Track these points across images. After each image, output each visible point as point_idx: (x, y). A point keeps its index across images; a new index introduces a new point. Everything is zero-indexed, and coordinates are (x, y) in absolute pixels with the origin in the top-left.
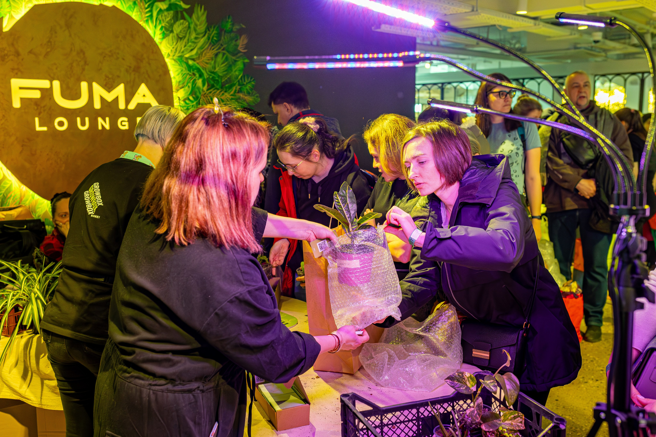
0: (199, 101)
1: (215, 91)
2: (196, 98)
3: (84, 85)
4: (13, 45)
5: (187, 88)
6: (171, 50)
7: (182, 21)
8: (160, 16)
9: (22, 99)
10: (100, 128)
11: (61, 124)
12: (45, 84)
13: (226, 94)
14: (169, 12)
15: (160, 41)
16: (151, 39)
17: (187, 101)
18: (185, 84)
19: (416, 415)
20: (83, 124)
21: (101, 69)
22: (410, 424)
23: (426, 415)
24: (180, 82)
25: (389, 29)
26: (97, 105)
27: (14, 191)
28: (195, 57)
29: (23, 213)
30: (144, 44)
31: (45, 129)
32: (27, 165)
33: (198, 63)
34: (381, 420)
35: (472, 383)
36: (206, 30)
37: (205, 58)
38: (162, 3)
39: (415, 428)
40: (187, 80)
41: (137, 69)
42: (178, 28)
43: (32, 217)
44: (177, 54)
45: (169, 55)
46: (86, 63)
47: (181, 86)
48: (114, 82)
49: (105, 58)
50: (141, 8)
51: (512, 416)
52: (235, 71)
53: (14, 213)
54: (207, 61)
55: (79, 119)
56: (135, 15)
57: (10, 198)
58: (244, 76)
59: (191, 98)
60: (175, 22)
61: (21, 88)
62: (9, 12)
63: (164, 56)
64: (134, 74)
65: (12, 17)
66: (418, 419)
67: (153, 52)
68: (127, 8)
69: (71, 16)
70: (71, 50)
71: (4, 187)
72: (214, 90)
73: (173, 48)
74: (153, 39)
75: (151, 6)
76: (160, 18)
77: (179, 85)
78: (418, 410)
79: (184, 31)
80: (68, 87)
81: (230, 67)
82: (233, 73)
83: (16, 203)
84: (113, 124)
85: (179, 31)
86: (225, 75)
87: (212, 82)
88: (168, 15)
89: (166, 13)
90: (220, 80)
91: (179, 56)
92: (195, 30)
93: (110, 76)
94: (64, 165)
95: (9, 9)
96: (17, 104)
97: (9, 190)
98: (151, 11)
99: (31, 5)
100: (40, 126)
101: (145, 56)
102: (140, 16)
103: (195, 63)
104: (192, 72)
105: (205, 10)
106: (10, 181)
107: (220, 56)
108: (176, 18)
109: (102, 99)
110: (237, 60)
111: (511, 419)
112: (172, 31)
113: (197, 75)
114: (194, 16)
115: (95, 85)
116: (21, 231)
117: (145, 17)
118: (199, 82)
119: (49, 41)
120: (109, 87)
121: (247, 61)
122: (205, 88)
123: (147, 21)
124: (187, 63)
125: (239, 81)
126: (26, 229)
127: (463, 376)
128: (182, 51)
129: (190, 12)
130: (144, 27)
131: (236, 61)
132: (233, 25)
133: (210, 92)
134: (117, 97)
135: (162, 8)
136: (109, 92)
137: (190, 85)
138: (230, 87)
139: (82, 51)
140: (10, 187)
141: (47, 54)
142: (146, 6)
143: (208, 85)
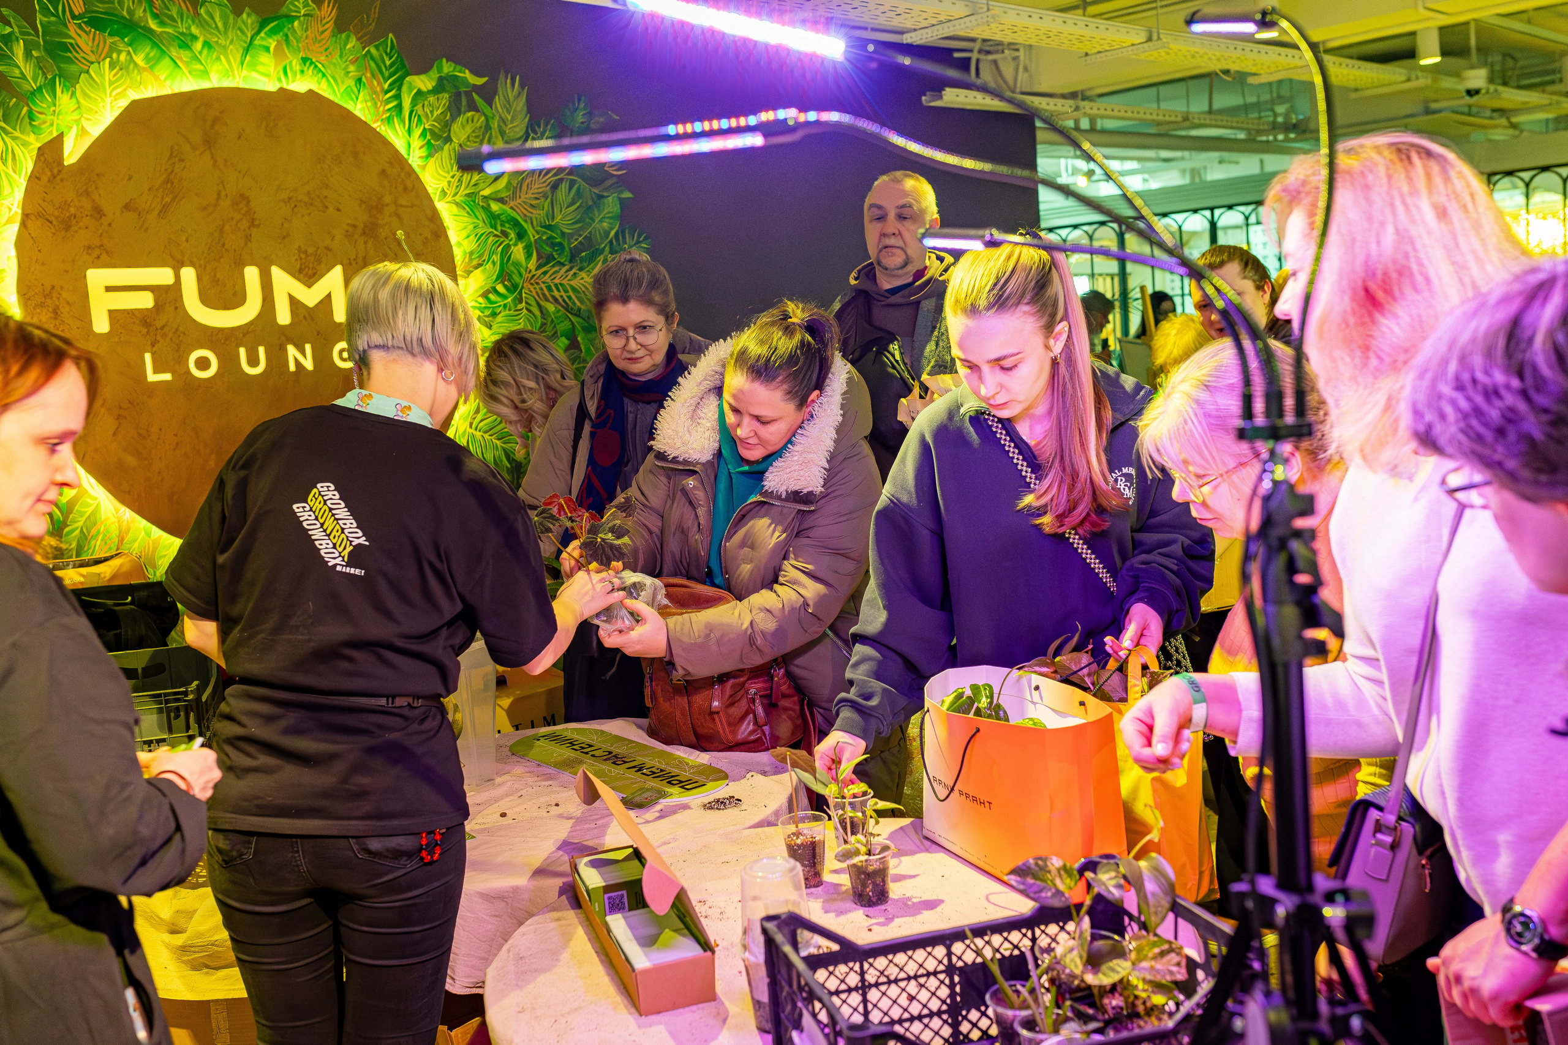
0: (520, 293)
1: (556, 269)
2: (513, 288)
3: (251, 274)
4: (87, 193)
5: (489, 266)
6: (449, 182)
7: (470, 114)
8: (419, 107)
9: (111, 313)
10: (292, 368)
11: (203, 364)
12: (163, 276)
13: (583, 274)
14: (441, 96)
15: (421, 162)
16: (398, 160)
17: (491, 296)
18: (486, 257)
19: (945, 961)
20: (253, 361)
21: (288, 235)
22: (933, 983)
23: (969, 962)
24: (471, 253)
25: (962, 99)
26: (284, 317)
27: (105, 520)
28: (504, 195)
29: (125, 568)
30: (383, 172)
31: (168, 377)
32: (131, 460)
33: (512, 208)
34: (862, 973)
35: (1068, 881)
36: (527, 131)
37: (530, 195)
38: (423, 77)
39: (944, 992)
40: (488, 247)
41: (370, 230)
42: (462, 131)
43: (145, 576)
44: (463, 191)
45: (444, 193)
46: (253, 224)
47: (475, 262)
48: (320, 262)
49: (296, 210)
50: (374, 92)
51: (1157, 950)
52: (601, 221)
53: (105, 571)
54: (534, 202)
55: (242, 351)
56: (361, 108)
57: (95, 537)
58: (621, 232)
59: (500, 288)
60: (453, 119)
61: (109, 289)
62: (77, 121)
63: (432, 196)
64: (366, 243)
65: (84, 131)
66: (950, 970)
67: (405, 189)
68: (342, 95)
69: (216, 120)
70: (219, 194)
71: (82, 514)
72: (553, 266)
73: (453, 177)
74: (406, 160)
75: (398, 84)
76: (420, 112)
77: (471, 260)
78: (949, 948)
79: (476, 137)
80: (216, 281)
81: (588, 211)
82: (595, 225)
83: (110, 549)
84: (322, 357)
85: (463, 137)
86: (577, 232)
87: (548, 249)
88: (436, 104)
89: (432, 99)
90: (566, 244)
91: (468, 195)
92: (502, 133)
93: (310, 251)
94: (213, 457)
95: (75, 115)
96: (101, 325)
97: (92, 520)
98: (398, 97)
99: (124, 103)
100: (156, 371)
101: (388, 199)
102: (372, 110)
103: (506, 208)
104: (499, 228)
105: (522, 86)
106: (96, 499)
107: (563, 187)
108: (455, 109)
109: (294, 302)
110: (605, 194)
111: (1154, 958)
112: (448, 139)
113: (513, 235)
114: (498, 102)
115: (276, 272)
116: (117, 608)
117: (384, 112)
118: (518, 252)
119: (168, 181)
120: (308, 275)
121: (627, 195)
122: (533, 263)
123: (389, 120)
124: (487, 209)
125: (611, 242)
126: (132, 603)
127: (1046, 866)
128: (473, 182)
129: (488, 93)
130: (383, 133)
131: (601, 197)
132: (590, 115)
133: (545, 273)
134: (329, 296)
135: (424, 89)
136: (309, 287)
137: (496, 258)
138: (591, 259)
139: (243, 199)
140: (94, 513)
141: (164, 210)
142: (386, 86)
143: (539, 257)
